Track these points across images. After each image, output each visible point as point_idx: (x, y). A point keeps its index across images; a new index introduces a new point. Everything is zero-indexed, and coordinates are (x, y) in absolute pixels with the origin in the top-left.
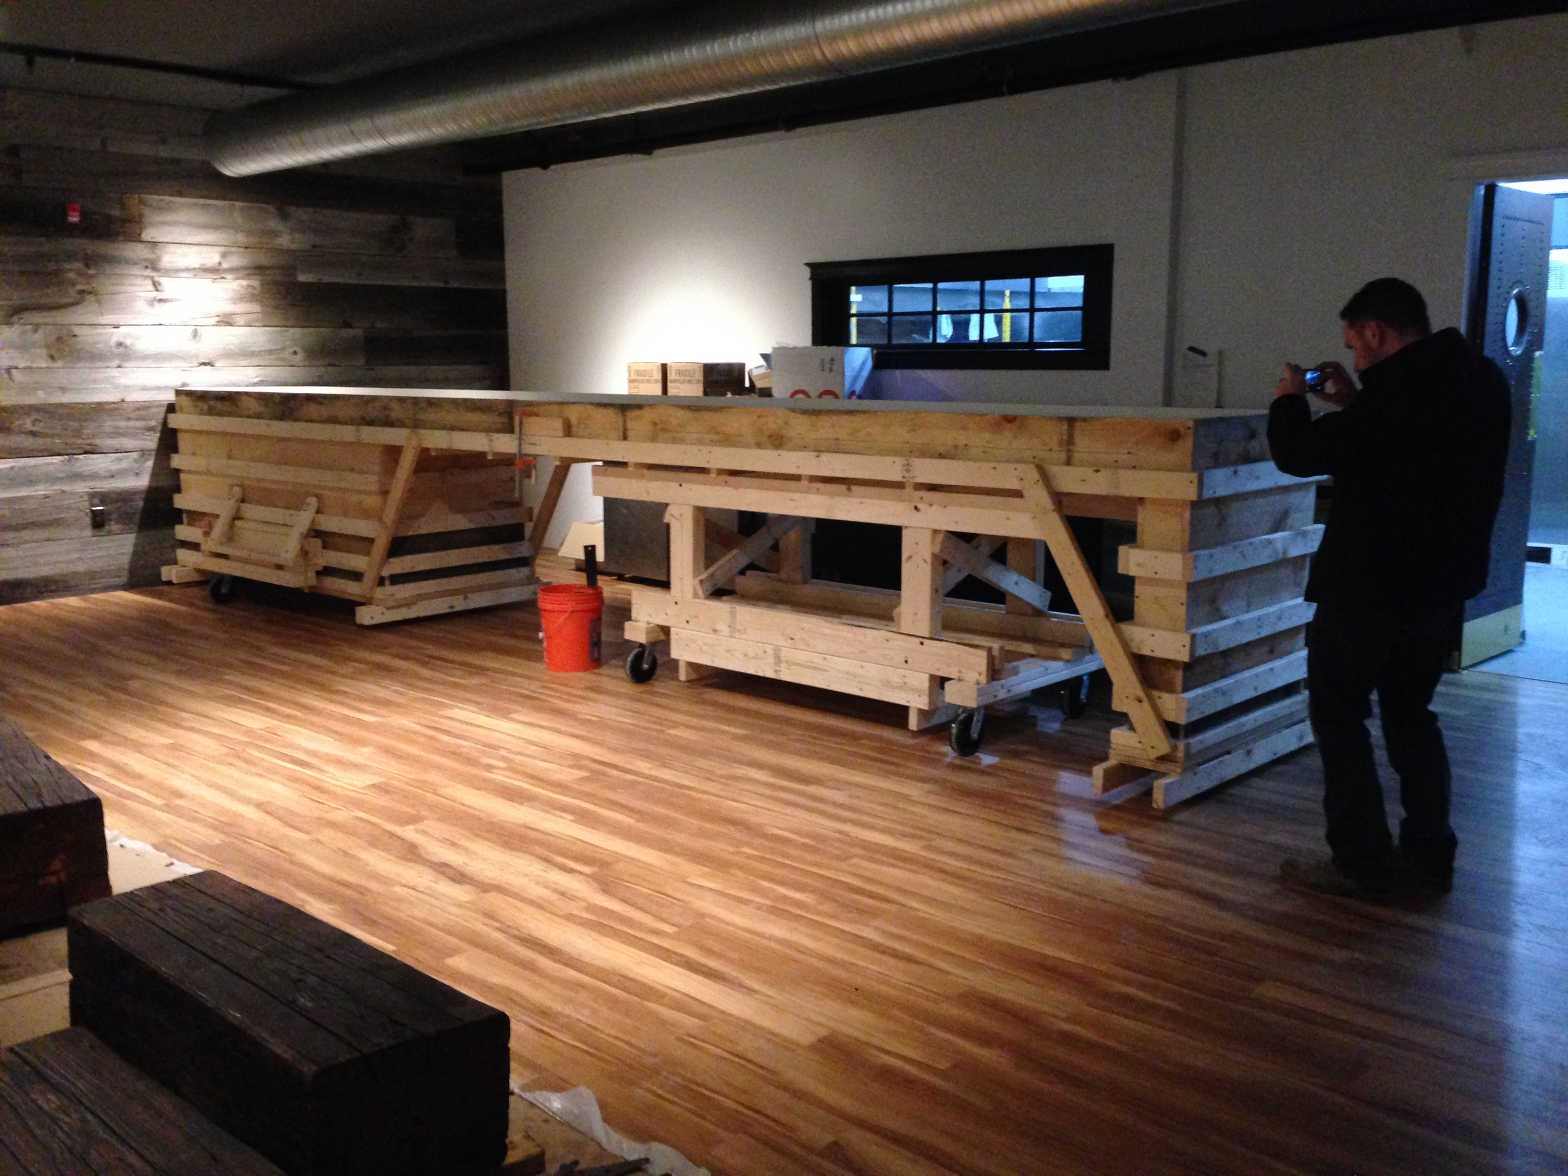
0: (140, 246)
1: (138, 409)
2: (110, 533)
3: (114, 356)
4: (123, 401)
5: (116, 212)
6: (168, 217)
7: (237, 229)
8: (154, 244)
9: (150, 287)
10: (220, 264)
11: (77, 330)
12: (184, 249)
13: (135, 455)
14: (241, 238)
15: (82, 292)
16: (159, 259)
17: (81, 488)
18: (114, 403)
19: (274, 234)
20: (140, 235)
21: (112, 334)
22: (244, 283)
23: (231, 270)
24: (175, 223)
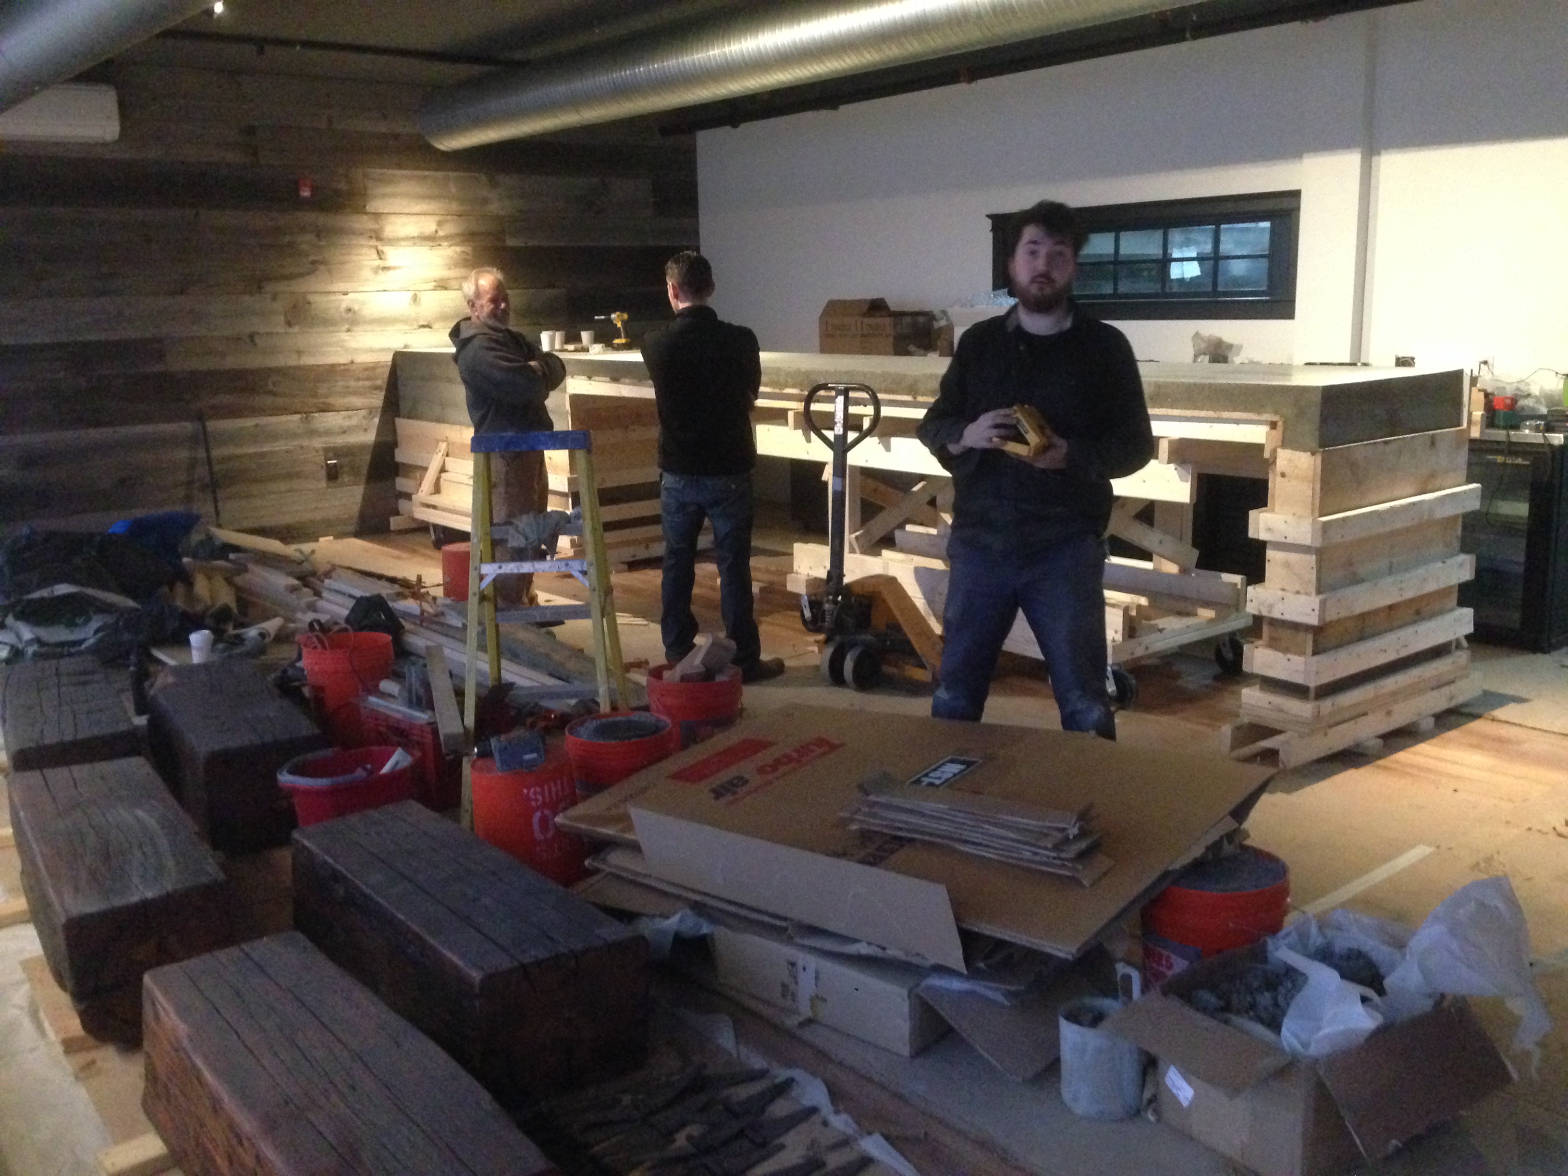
0: (365, 218)
1: (366, 369)
2: (342, 485)
3: (343, 321)
4: (352, 362)
5: (343, 186)
6: (389, 190)
7: (451, 198)
8: (377, 216)
9: (375, 256)
10: (436, 232)
11: (310, 298)
12: (404, 219)
13: (363, 413)
14: (455, 206)
15: (313, 262)
16: (381, 229)
17: (318, 443)
18: (344, 364)
19: (485, 201)
20: (365, 207)
21: (342, 300)
22: (458, 249)
23: (446, 238)
24: (394, 195)
